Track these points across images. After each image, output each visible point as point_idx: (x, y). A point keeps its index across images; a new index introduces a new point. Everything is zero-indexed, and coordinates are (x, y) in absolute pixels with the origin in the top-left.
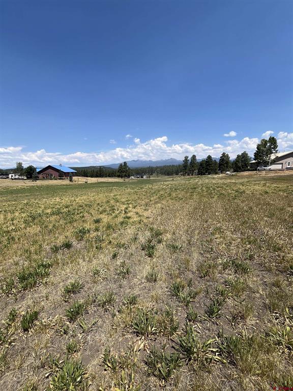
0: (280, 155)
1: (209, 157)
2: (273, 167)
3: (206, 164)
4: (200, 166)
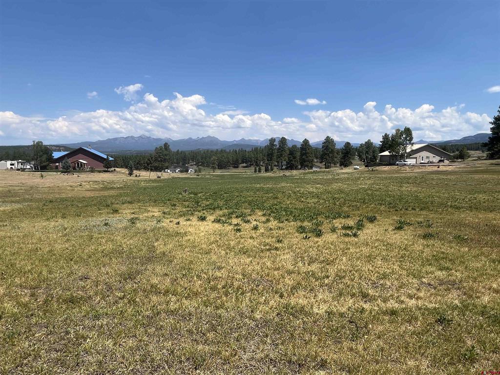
0: (416, 147)
1: (306, 142)
2: (410, 161)
3: (301, 152)
4: (289, 155)
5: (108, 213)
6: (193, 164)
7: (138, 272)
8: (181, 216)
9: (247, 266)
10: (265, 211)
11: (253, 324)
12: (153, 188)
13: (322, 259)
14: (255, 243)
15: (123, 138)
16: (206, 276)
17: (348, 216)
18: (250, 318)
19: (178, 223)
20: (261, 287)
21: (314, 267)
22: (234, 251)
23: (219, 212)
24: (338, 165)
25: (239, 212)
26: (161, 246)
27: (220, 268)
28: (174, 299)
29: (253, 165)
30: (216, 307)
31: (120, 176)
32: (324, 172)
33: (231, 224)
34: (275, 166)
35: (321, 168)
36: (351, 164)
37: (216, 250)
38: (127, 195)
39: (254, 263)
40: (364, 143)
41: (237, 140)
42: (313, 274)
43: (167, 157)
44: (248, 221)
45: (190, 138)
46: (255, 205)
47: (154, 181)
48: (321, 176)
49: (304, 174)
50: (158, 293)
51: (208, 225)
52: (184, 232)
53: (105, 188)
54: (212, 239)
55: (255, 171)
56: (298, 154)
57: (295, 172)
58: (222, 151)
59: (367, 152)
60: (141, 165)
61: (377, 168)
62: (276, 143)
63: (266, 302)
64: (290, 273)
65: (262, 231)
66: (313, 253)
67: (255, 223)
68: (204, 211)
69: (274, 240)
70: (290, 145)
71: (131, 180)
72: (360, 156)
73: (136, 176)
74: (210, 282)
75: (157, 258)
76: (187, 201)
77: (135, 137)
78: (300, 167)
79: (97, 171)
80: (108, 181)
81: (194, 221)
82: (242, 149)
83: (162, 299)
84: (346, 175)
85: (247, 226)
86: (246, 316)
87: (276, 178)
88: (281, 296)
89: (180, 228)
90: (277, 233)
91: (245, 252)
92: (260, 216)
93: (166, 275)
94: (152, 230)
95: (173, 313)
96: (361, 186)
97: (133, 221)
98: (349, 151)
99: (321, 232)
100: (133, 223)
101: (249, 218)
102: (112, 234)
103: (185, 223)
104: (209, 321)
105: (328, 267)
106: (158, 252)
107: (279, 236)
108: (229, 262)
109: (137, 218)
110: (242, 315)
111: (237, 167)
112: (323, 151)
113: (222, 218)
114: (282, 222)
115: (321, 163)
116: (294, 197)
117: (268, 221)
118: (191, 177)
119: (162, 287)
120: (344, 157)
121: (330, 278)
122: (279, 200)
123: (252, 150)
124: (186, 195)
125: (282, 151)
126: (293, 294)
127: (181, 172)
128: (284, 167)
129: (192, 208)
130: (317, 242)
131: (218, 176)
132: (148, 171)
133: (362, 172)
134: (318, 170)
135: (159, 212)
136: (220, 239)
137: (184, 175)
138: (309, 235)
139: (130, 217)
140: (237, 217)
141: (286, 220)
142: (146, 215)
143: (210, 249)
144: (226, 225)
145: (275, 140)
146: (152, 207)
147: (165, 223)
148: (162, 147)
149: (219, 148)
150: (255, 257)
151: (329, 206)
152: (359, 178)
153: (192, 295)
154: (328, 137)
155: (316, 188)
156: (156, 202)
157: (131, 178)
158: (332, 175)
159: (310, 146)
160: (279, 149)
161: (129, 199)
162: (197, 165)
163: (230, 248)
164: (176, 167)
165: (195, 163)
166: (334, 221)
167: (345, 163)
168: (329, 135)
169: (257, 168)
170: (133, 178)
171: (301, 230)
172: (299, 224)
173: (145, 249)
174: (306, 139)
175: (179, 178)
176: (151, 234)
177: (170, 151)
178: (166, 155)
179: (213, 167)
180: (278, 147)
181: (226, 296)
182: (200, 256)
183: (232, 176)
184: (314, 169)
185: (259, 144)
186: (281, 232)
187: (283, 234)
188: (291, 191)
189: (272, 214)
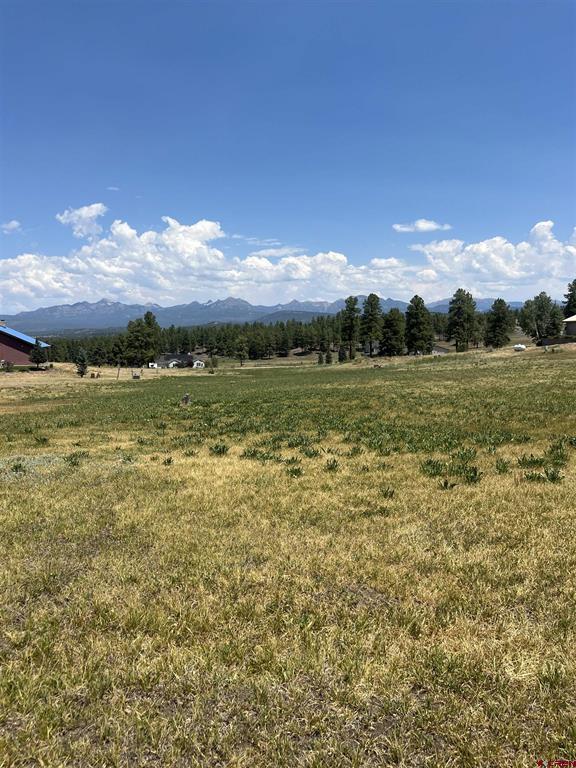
3: (408, 320)
4: (384, 327)
5: (27, 446)
6: (201, 351)
7: (70, 576)
8: (175, 447)
9: (322, 554)
10: (347, 433)
11: (352, 719)
12: (123, 397)
13: (492, 534)
14: (335, 500)
15: (68, 305)
16: (226, 582)
17: (527, 439)
18: (344, 700)
19: (169, 461)
20: (360, 610)
21: (480, 554)
22: (289, 520)
23: (254, 438)
24: (481, 344)
25: (294, 437)
26: (128, 512)
27: (259, 561)
28: (148, 643)
29: (314, 349)
30: (253, 664)
31: (61, 376)
32: (455, 358)
33: (279, 461)
34: (358, 350)
35: (447, 351)
36: (507, 341)
37: (250, 516)
38: (71, 411)
39: (338, 547)
40: (533, 299)
41: (283, 304)
42: (483, 572)
43: (151, 340)
44: (314, 454)
45: (195, 304)
46: (325, 423)
47: (125, 384)
48: (451, 365)
49: (416, 363)
50: (109, 628)
51: (230, 464)
52: (180, 480)
53: (32, 400)
54: (241, 493)
55: (320, 362)
56: (402, 326)
57: (397, 361)
58: (255, 325)
59: (539, 317)
60: (102, 356)
61: (562, 346)
62: (359, 306)
63: (379, 652)
64: (426, 569)
65: (346, 472)
66: (470, 521)
67: (329, 457)
68: (224, 437)
69: (375, 492)
70: (386, 309)
71: (83, 383)
72: (524, 326)
73: (93, 376)
74: (236, 598)
75: (115, 539)
76: (189, 417)
77: (92, 304)
78: (406, 350)
79: (17, 368)
80: (37, 387)
81: (203, 456)
82: (293, 320)
83: (119, 644)
84: (501, 363)
85: (314, 463)
86: (333, 694)
87: (362, 372)
88: (415, 633)
89: (172, 471)
90: (379, 477)
91: (314, 520)
92: (338, 443)
93: (133, 580)
94: (112, 478)
95: (142, 686)
96: (536, 381)
97: (73, 461)
98: (501, 315)
99: (476, 474)
100: (75, 464)
101: (316, 447)
102: (27, 489)
103: (183, 461)
104: (234, 713)
105: (513, 553)
106: (120, 525)
107: (384, 484)
108: (279, 546)
109: (84, 455)
110: (320, 690)
111: (284, 355)
112: (450, 318)
113: (260, 449)
114: (388, 454)
115: (448, 340)
116: (403, 405)
117: (356, 452)
118: (199, 375)
119: (121, 615)
120: (493, 329)
121: (527, 582)
122: (373, 412)
123: (313, 321)
124: (188, 407)
125: (371, 320)
126: (444, 626)
127: (178, 366)
128: (375, 352)
129: (199, 430)
130: (472, 495)
131: (249, 372)
132: (116, 366)
133: (532, 356)
134: (443, 354)
135: (131, 440)
136: (257, 492)
137: (184, 373)
138: (452, 480)
139: (69, 451)
140: (291, 446)
141: (395, 450)
142: (104, 447)
143: (236, 514)
144: (268, 462)
145: (356, 299)
146: (116, 433)
147: (144, 463)
148: (141, 320)
149: (250, 319)
150: (338, 531)
151: (479, 421)
152: (529, 367)
153: (195, 632)
154: (460, 291)
155: (445, 387)
156: (125, 422)
157: (82, 380)
158: (471, 363)
159: (425, 309)
160: (364, 317)
161: (73, 417)
162: (209, 352)
163: (281, 513)
164: (168, 358)
165: (205, 350)
166: (499, 450)
167: (495, 340)
168: (463, 288)
169: (324, 356)
170: (86, 379)
171: (433, 469)
172: (424, 457)
173: (91, 518)
174: (416, 296)
175: (175, 377)
176: (110, 486)
177: (157, 329)
178: (149, 335)
179: (240, 355)
180: (362, 313)
181: (278, 632)
182: (213, 532)
183: (276, 372)
184: (435, 353)
185: (325, 311)
186: (388, 475)
187: (393, 478)
188: (396, 393)
189: (362, 439)
